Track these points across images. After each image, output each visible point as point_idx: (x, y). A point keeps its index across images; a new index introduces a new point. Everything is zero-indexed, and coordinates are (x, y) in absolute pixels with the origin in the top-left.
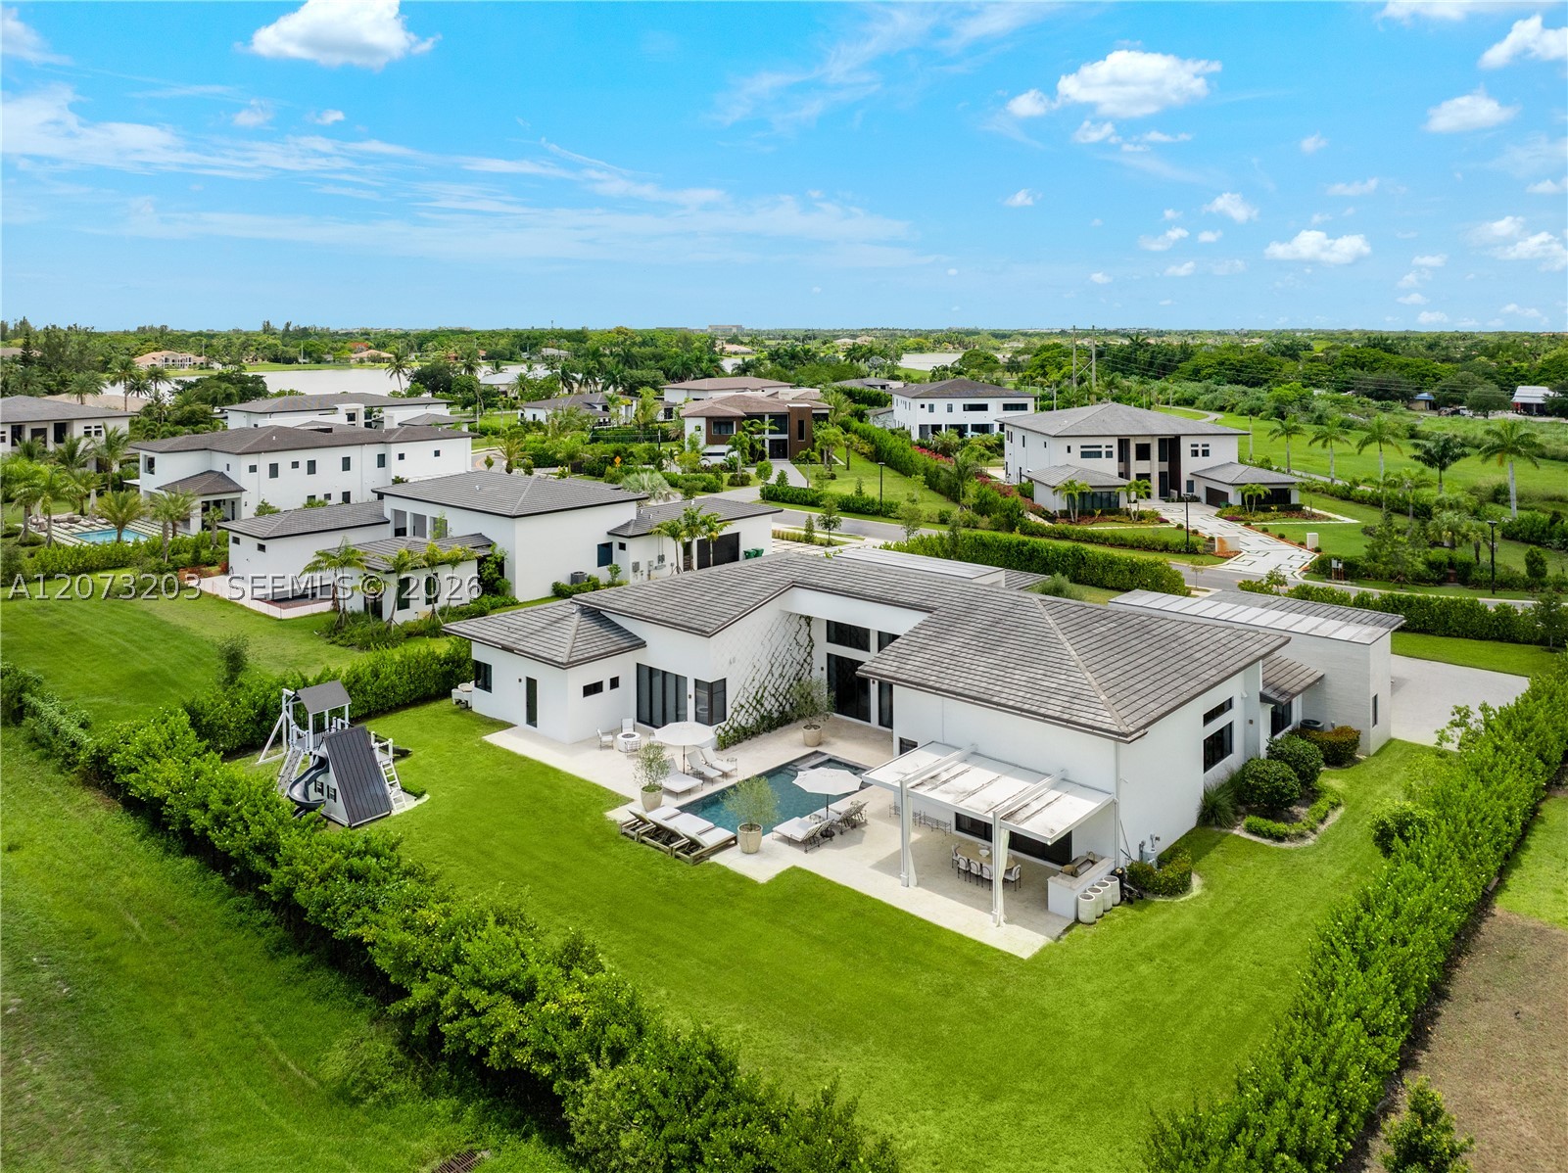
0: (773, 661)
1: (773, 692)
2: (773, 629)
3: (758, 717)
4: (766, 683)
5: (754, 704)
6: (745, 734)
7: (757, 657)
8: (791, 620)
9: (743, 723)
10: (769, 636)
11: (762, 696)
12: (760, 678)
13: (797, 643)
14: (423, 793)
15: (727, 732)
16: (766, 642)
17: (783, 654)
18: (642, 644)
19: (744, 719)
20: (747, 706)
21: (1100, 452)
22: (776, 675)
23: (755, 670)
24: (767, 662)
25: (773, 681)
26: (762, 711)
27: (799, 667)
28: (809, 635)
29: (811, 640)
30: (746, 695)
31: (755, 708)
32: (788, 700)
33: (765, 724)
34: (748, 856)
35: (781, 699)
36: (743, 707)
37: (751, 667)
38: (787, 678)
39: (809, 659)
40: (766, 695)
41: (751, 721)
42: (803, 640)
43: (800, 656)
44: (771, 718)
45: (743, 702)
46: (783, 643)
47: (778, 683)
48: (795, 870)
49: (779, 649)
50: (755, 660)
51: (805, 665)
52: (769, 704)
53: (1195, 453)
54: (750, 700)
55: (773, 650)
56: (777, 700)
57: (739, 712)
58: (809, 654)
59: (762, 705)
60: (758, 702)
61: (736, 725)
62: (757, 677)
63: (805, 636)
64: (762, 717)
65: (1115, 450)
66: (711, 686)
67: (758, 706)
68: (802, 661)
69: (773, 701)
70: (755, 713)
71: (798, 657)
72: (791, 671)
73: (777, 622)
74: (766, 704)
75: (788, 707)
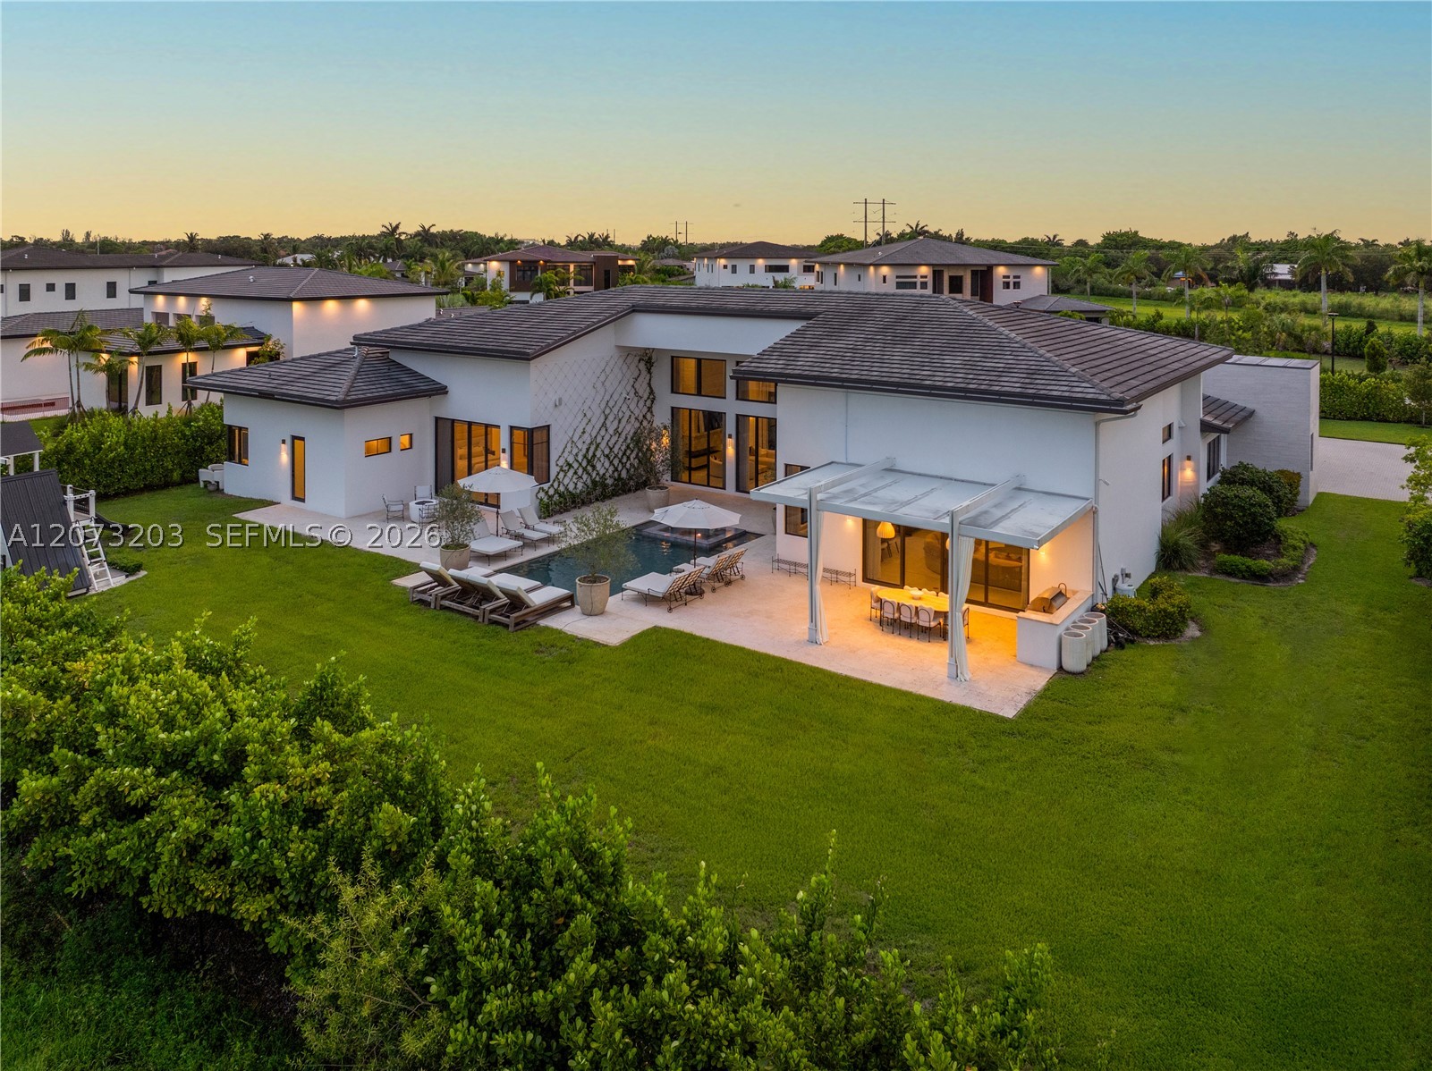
0: (607, 411)
1: (607, 452)
2: (608, 370)
3: (589, 482)
4: (599, 440)
5: (584, 464)
6: (573, 502)
7: (588, 403)
8: (628, 361)
9: (571, 487)
10: (603, 378)
11: (594, 455)
12: (592, 431)
13: (636, 393)
14: (138, 568)
15: (550, 497)
16: (599, 385)
17: (619, 404)
18: (442, 390)
19: (571, 483)
20: (576, 465)
21: (915, 283)
22: (611, 431)
23: (586, 421)
24: (598, 412)
25: (607, 437)
26: (594, 475)
27: (637, 425)
28: (649, 384)
29: (652, 392)
30: (575, 451)
31: (585, 469)
32: (624, 465)
33: (599, 491)
34: (590, 619)
35: (616, 462)
36: (570, 466)
37: (580, 416)
38: (623, 436)
39: (649, 416)
40: (598, 453)
41: (580, 485)
42: (643, 390)
43: (639, 411)
44: (605, 486)
45: (571, 460)
46: (619, 390)
47: (613, 441)
48: (656, 629)
49: (616, 397)
50: (586, 407)
51: (645, 423)
52: (602, 466)
53: (1007, 285)
54: (580, 458)
55: (607, 398)
56: (611, 462)
57: (566, 473)
58: (650, 409)
59: (594, 467)
60: (589, 462)
61: (562, 489)
62: (588, 429)
63: (645, 385)
64: (594, 482)
65: (930, 281)
66: (531, 432)
67: (589, 468)
68: (641, 418)
69: (607, 464)
70: (585, 476)
71: (637, 412)
72: (628, 428)
73: (612, 362)
74: (598, 466)
75: (624, 474)
